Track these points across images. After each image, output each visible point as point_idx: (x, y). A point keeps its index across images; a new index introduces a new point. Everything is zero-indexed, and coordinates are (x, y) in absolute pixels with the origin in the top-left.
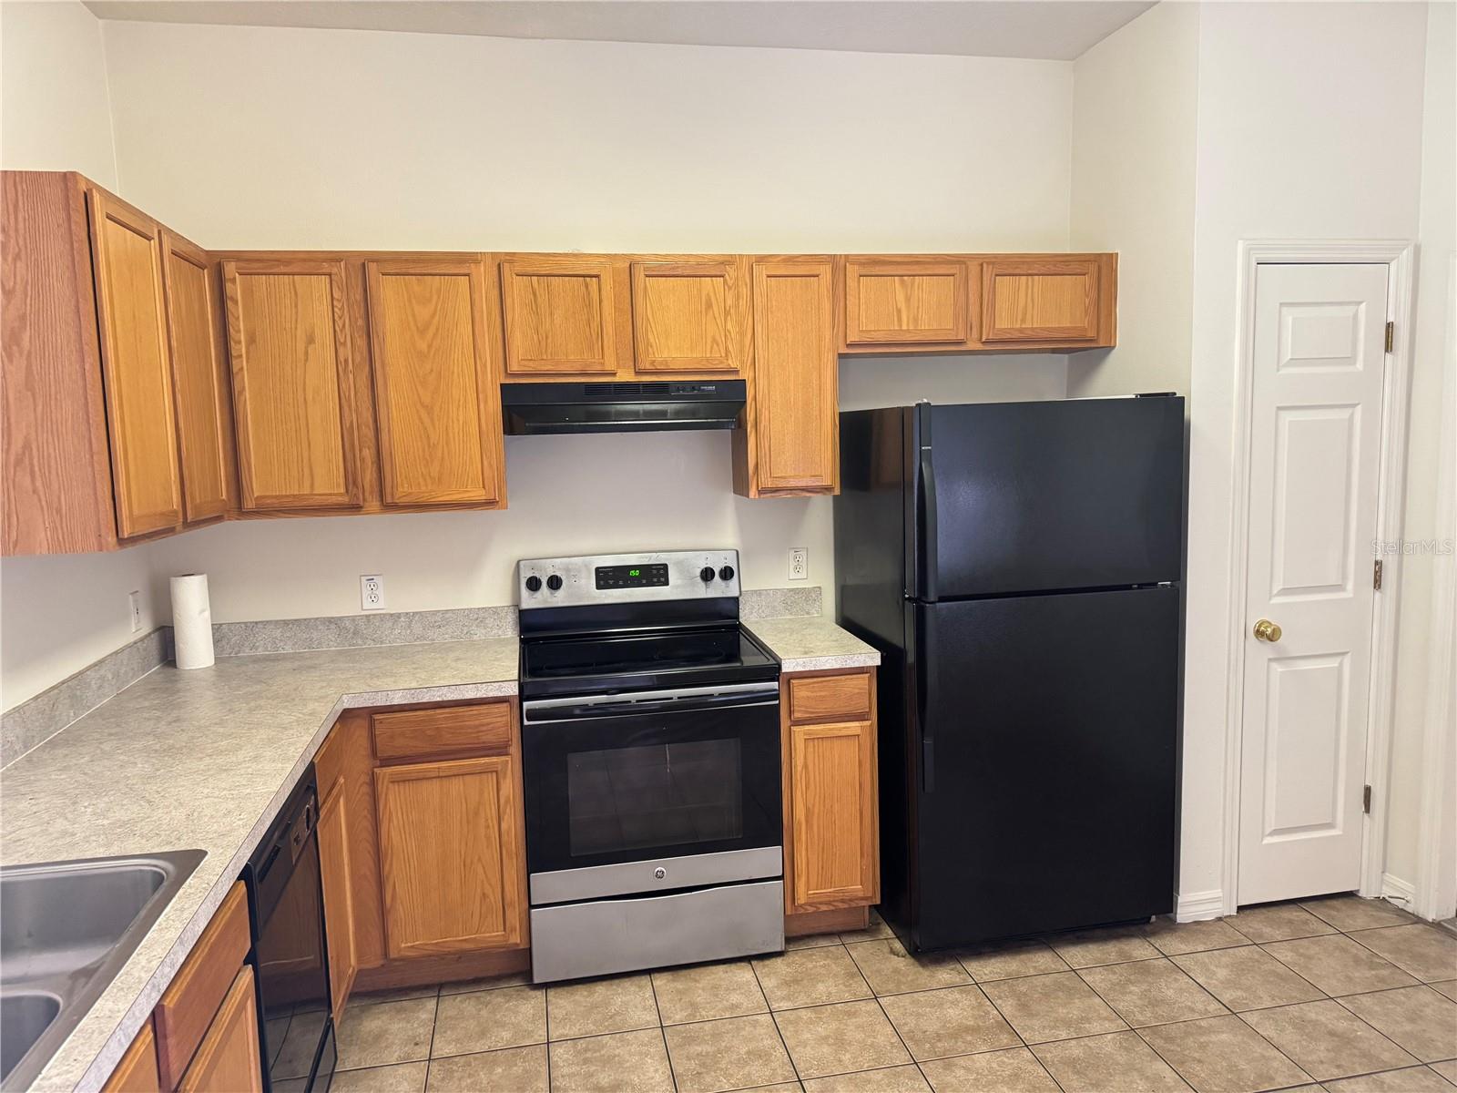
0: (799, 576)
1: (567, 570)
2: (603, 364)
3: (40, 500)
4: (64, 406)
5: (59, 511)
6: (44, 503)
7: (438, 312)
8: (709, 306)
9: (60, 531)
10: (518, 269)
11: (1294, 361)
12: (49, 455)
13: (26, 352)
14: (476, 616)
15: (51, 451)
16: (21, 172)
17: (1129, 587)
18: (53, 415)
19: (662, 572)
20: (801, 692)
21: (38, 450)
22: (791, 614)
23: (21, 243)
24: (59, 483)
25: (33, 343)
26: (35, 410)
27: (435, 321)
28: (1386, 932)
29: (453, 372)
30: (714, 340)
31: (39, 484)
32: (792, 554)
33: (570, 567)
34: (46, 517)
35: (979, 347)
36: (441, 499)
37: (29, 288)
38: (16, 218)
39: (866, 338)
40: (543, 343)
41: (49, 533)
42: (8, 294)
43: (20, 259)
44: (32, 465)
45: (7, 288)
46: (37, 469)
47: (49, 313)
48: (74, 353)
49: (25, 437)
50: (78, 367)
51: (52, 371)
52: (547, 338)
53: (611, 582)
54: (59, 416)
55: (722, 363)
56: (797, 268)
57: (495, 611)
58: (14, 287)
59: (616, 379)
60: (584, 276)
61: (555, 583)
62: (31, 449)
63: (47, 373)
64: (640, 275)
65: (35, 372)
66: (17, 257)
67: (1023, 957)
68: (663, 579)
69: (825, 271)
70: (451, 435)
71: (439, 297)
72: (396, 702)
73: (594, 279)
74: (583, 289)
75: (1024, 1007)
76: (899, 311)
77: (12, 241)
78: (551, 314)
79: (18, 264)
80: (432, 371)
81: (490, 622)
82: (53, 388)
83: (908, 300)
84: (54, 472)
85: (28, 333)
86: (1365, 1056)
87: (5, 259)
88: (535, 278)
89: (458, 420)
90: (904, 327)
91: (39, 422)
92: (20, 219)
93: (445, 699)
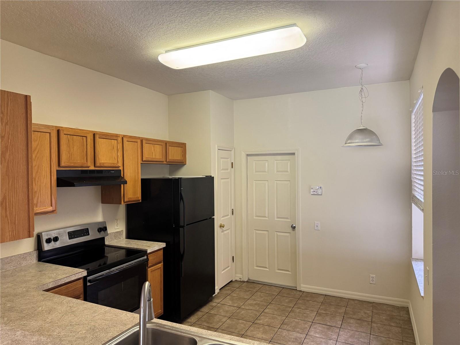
0: (118, 227)
1: (59, 234)
2: (87, 164)
3: (8, 220)
4: (19, 182)
5: (15, 223)
6: (9, 221)
7: (39, 145)
8: (113, 148)
9: (14, 232)
10: (65, 132)
11: (223, 169)
12: (13, 201)
13: (7, 161)
14: (23, 257)
15: (14, 200)
16: (10, 92)
17: (207, 219)
18: (15, 185)
19: (87, 231)
20: (151, 258)
21: (9, 199)
22: (116, 239)
23: (8, 118)
24: (16, 212)
25: (10, 157)
26: (9, 183)
27: (38, 147)
28: (242, 285)
29: (43, 166)
30: (115, 158)
31: (8, 213)
32: (116, 221)
33: (60, 233)
34: (10, 225)
35: (166, 163)
36: (37, 212)
37: (10, 136)
38: (7, 109)
39: (147, 160)
40: (71, 156)
41: (10, 233)
42: (2, 137)
43: (8, 125)
44: (6, 206)
45: (2, 135)
46: (8, 207)
47: (17, 146)
48: (24, 162)
49: (4, 195)
50: (25, 167)
51: (16, 168)
52: (72, 155)
53: (73, 236)
54: (18, 186)
55: (117, 165)
56: (133, 139)
57: (29, 253)
58: (4, 135)
59: (90, 169)
60: (82, 136)
61: (56, 239)
62: (6, 200)
63: (14, 169)
64: (97, 137)
65: (10, 169)
66: (7, 124)
67: (195, 314)
68: (87, 233)
69: (139, 141)
70: (41, 188)
71: (40, 140)
72: (50, 287)
73: (85, 137)
74: (82, 140)
75: (208, 323)
76: (153, 153)
77: (5, 117)
78: (73, 147)
79: (7, 126)
80: (36, 165)
81: (28, 258)
82: (16, 174)
83: (154, 150)
84: (14, 208)
85: (9, 153)
86: (263, 305)
87: (2, 124)
88: (69, 136)
89: (44, 183)
90: (154, 157)
91: (10, 188)
92: (9, 110)
93: (66, 282)
